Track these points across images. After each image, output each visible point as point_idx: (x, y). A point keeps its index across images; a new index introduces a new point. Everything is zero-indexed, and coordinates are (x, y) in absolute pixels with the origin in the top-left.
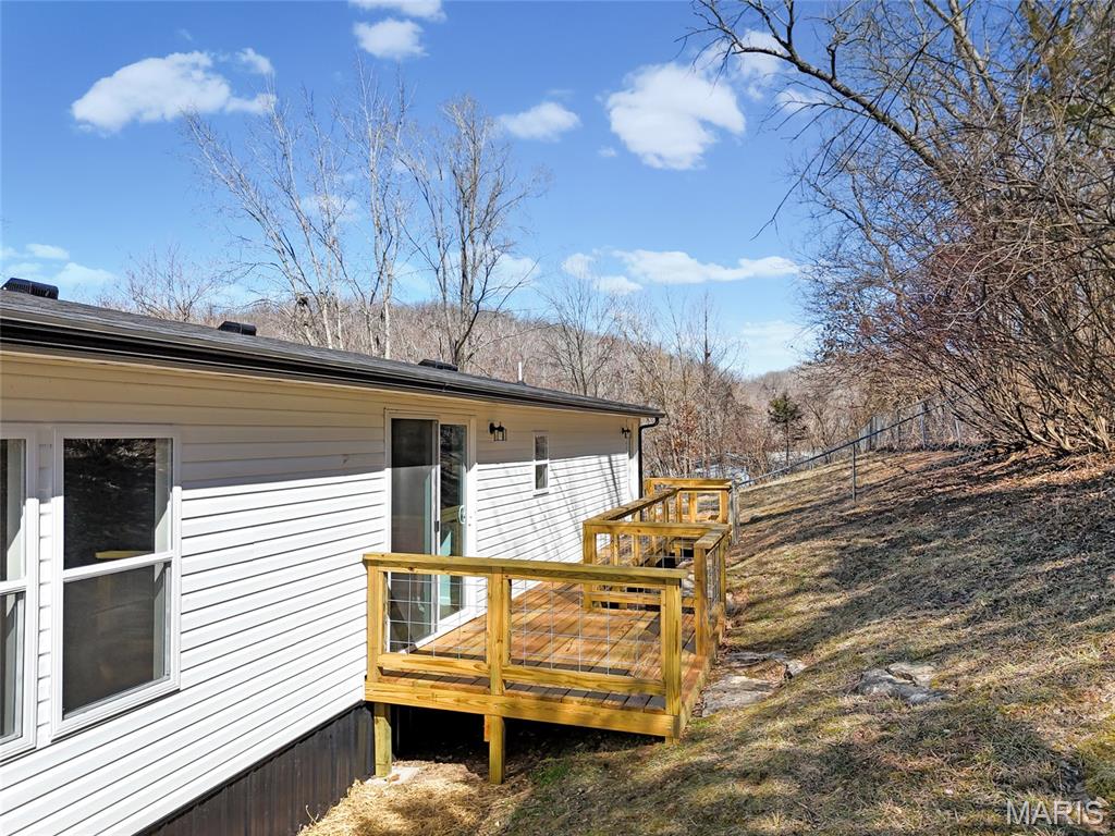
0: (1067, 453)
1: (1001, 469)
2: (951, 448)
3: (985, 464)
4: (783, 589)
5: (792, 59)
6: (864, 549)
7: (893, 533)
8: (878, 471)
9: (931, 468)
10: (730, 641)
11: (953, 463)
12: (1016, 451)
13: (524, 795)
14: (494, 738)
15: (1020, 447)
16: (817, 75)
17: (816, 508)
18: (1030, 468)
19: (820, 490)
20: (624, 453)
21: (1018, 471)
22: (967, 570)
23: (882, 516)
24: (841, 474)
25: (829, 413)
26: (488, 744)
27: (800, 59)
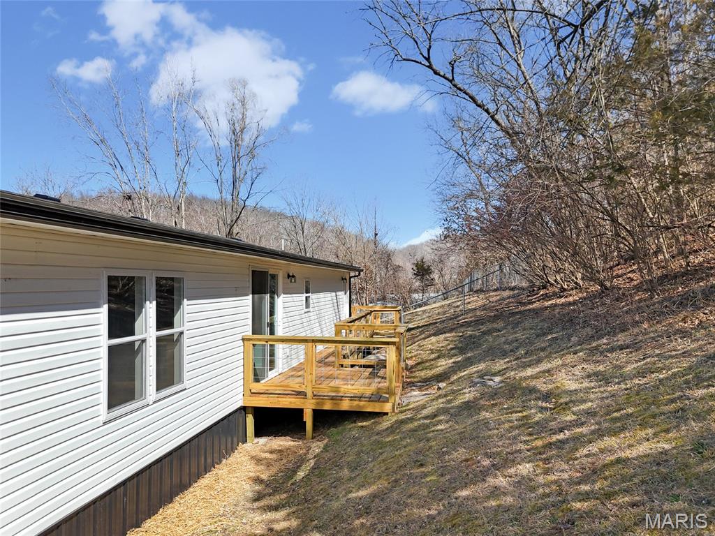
0: (565, 290)
1: (535, 298)
2: (512, 289)
3: (529, 296)
4: (433, 356)
5: (430, 67)
6: (471, 336)
7: (483, 328)
8: (476, 301)
9: (503, 299)
10: (409, 380)
11: (513, 297)
12: (543, 289)
13: (325, 441)
14: (308, 418)
15: (544, 287)
16: (444, 77)
17: (444, 321)
18: (548, 297)
19: (444, 313)
20: (341, 291)
21: (543, 299)
22: (517, 341)
23: (479, 322)
24: (455, 305)
25: (446, 271)
26: (305, 422)
27: (434, 67)
